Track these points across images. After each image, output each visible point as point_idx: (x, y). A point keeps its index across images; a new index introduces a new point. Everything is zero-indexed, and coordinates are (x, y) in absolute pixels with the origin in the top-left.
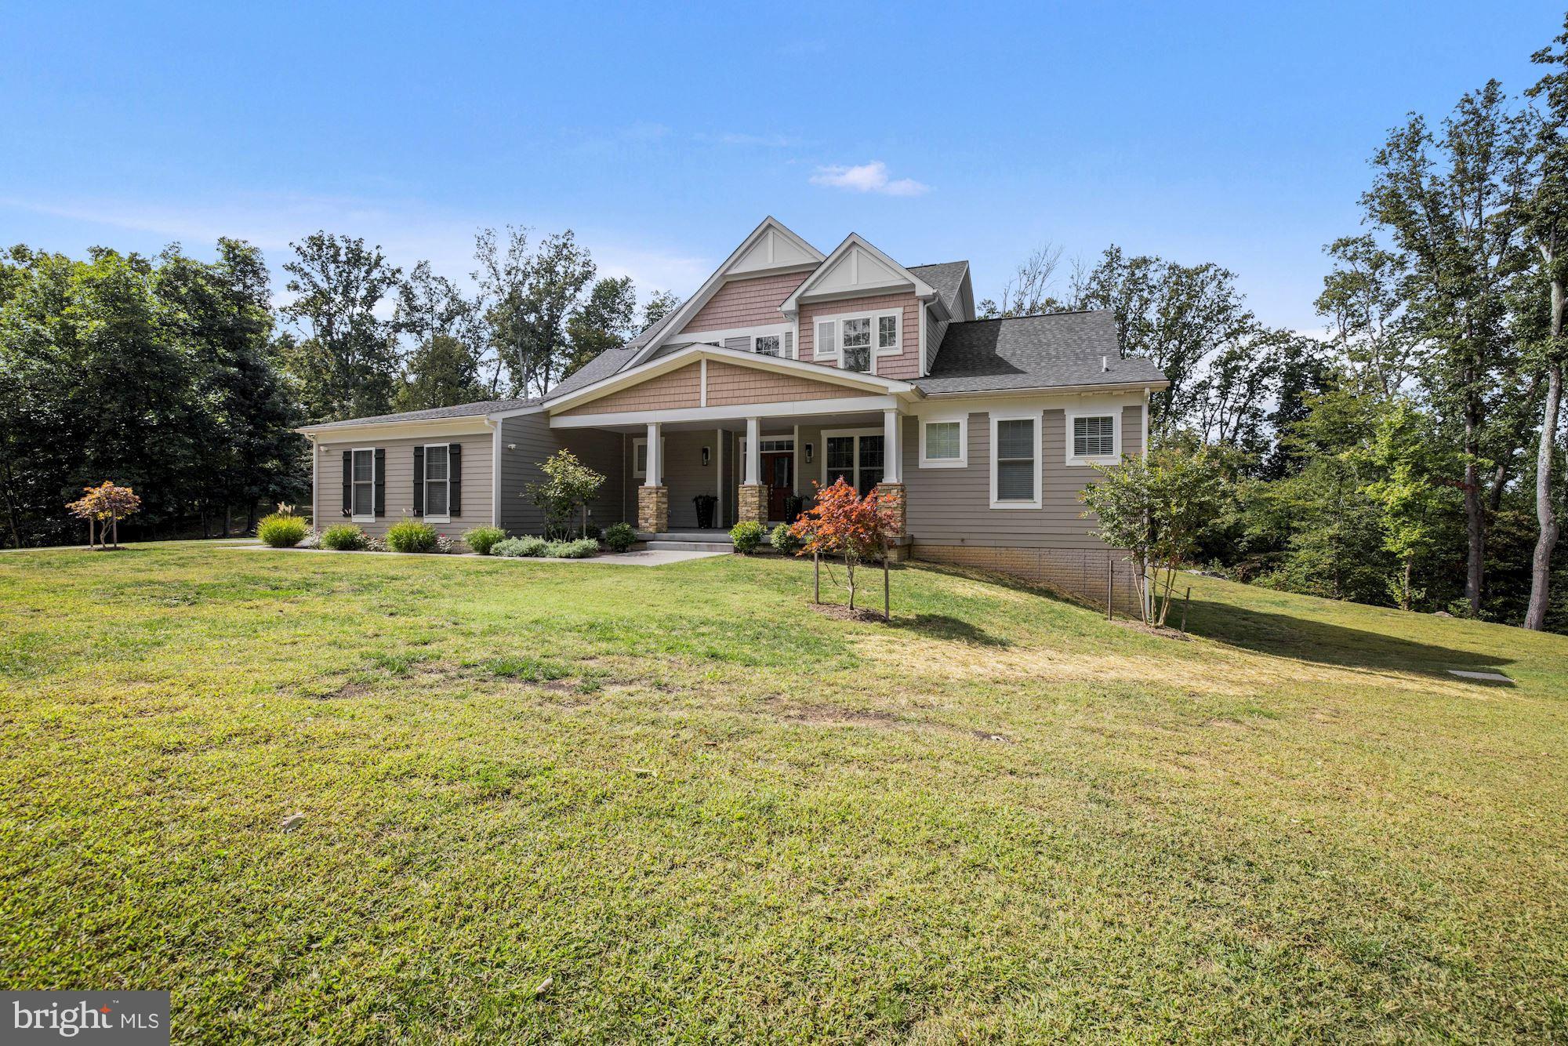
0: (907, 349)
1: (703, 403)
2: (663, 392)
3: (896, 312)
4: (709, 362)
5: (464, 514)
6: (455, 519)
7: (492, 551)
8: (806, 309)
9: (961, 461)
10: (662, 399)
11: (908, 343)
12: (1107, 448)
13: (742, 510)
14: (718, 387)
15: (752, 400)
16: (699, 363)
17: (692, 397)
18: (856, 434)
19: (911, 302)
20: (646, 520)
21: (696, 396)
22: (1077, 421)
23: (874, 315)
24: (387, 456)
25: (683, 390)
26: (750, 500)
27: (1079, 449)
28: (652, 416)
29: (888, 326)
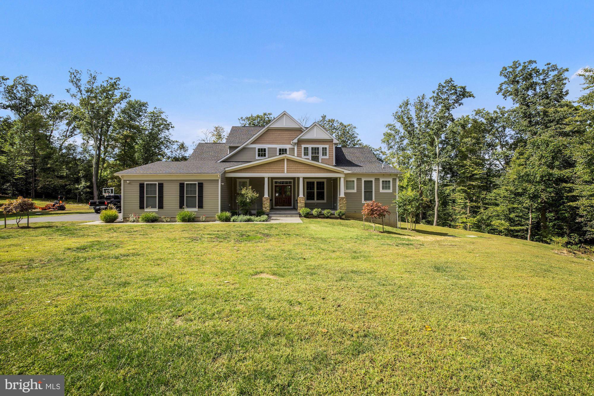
0: (330, 157)
1: (286, 172)
2: (271, 167)
3: (327, 146)
4: (287, 160)
5: (204, 207)
6: (200, 209)
7: (232, 220)
8: (300, 142)
9: (355, 191)
10: (271, 170)
11: (330, 155)
12: (389, 189)
13: (299, 205)
14: (290, 167)
15: (302, 172)
16: (284, 159)
17: (281, 170)
18: (315, 181)
19: (331, 144)
20: (266, 208)
21: (283, 170)
22: (383, 181)
23: (321, 146)
24: (164, 186)
25: (278, 167)
26: (302, 201)
27: (383, 188)
28: (266, 175)
29: (324, 149)
